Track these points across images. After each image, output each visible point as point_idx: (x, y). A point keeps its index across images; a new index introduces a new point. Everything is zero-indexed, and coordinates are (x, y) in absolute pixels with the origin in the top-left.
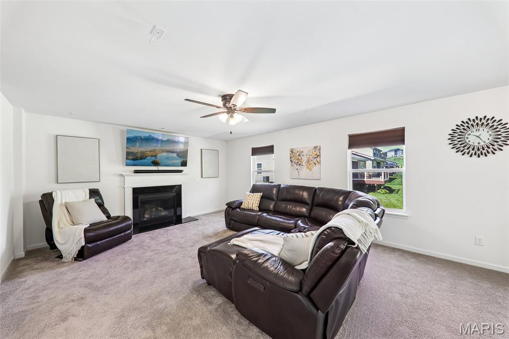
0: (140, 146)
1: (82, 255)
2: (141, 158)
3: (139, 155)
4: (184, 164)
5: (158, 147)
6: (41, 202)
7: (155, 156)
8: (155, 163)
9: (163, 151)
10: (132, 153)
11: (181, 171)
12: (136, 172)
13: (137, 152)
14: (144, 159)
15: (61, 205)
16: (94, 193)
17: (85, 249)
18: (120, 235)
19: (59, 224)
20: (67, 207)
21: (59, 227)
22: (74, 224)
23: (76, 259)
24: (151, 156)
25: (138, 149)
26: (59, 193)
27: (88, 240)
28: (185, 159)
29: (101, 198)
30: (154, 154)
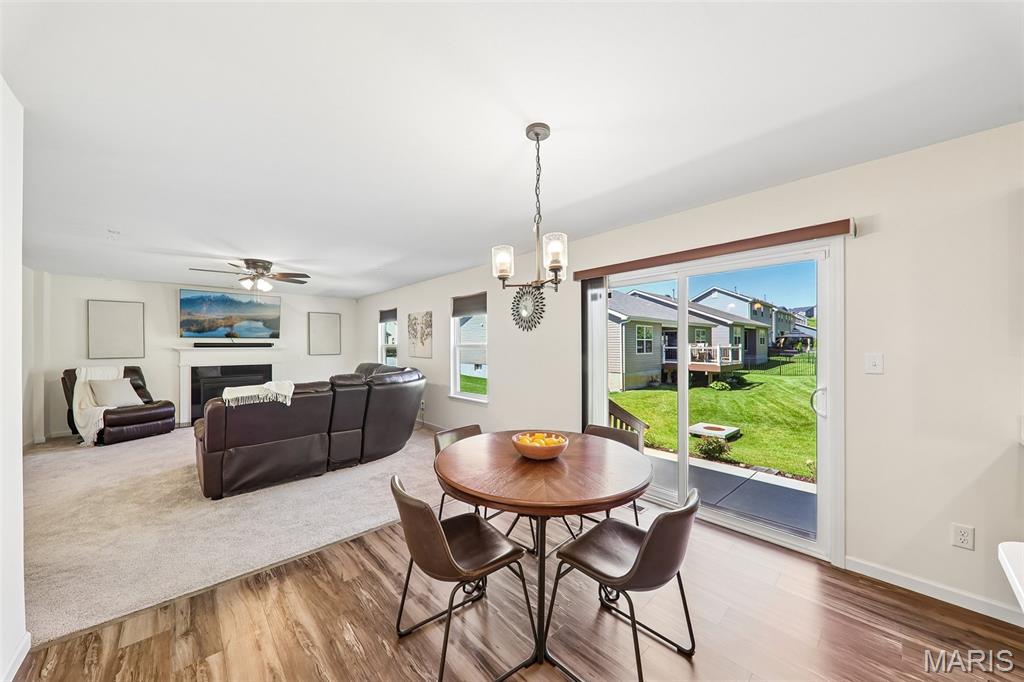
0: (209, 311)
1: (102, 440)
2: (210, 330)
4: (276, 336)
5: (235, 313)
6: (63, 379)
7: (231, 326)
8: (228, 336)
9: (242, 319)
10: (196, 322)
11: (270, 345)
12: (197, 345)
13: (204, 321)
14: (215, 330)
15: (85, 383)
16: (132, 373)
17: (106, 432)
18: (155, 423)
19: (80, 404)
20: (92, 387)
21: (80, 408)
22: (98, 405)
23: (96, 444)
24: (225, 326)
25: (205, 314)
26: (84, 370)
27: (108, 423)
28: (275, 331)
29: (142, 378)
30: (229, 323)
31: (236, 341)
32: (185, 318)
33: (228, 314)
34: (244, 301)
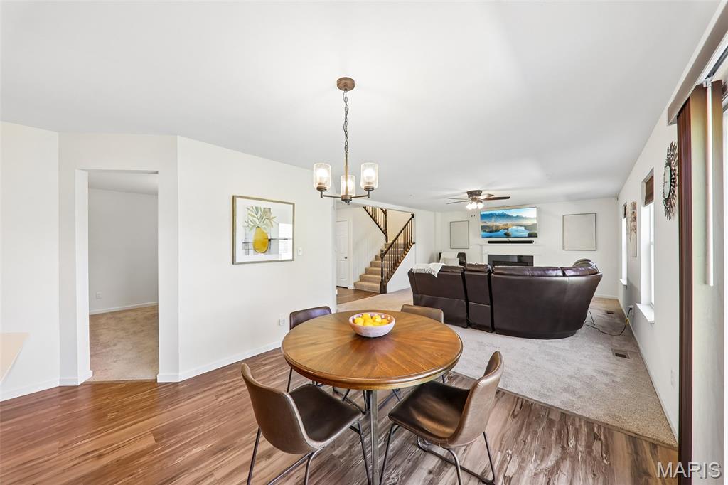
0: (495, 221)
2: (496, 231)
3: (494, 229)
4: (535, 235)
5: (509, 222)
7: (507, 229)
8: (507, 235)
9: (513, 225)
11: (531, 242)
12: (489, 242)
13: (493, 226)
16: (461, 256)
25: (492, 223)
28: (534, 233)
29: (465, 258)
30: (506, 227)
31: (511, 239)
32: (483, 224)
33: (504, 223)
34: (514, 215)
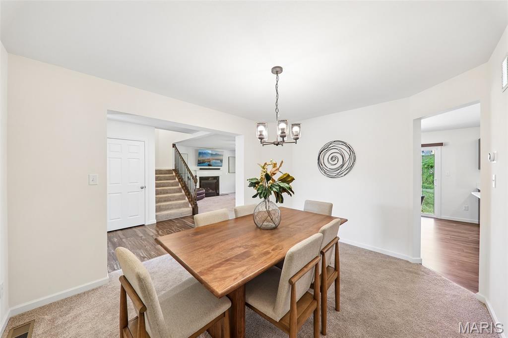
0: (202, 157)
2: (203, 163)
3: (201, 161)
5: (211, 157)
7: (210, 162)
8: (209, 165)
9: (213, 159)
11: (219, 169)
12: (200, 169)
24: (208, 162)
31: (210, 167)
33: (208, 158)
34: (214, 154)
